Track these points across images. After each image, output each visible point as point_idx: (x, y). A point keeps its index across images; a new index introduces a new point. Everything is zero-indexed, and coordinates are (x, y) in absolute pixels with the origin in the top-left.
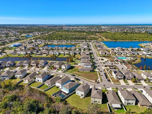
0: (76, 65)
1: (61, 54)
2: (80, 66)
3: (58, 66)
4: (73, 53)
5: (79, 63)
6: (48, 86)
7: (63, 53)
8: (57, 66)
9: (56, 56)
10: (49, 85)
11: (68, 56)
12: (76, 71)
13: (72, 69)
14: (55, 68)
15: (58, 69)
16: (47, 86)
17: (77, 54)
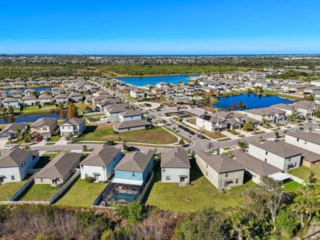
0: (98, 122)
1: (29, 106)
2: (109, 122)
3: (48, 128)
4: (64, 98)
5: (100, 118)
6: (54, 185)
7: (33, 104)
8: (42, 129)
9: (15, 111)
10: (55, 181)
11: (52, 108)
12: (108, 134)
13: (93, 131)
14: (40, 138)
15: (49, 139)
16: (49, 186)
17: (76, 101)
